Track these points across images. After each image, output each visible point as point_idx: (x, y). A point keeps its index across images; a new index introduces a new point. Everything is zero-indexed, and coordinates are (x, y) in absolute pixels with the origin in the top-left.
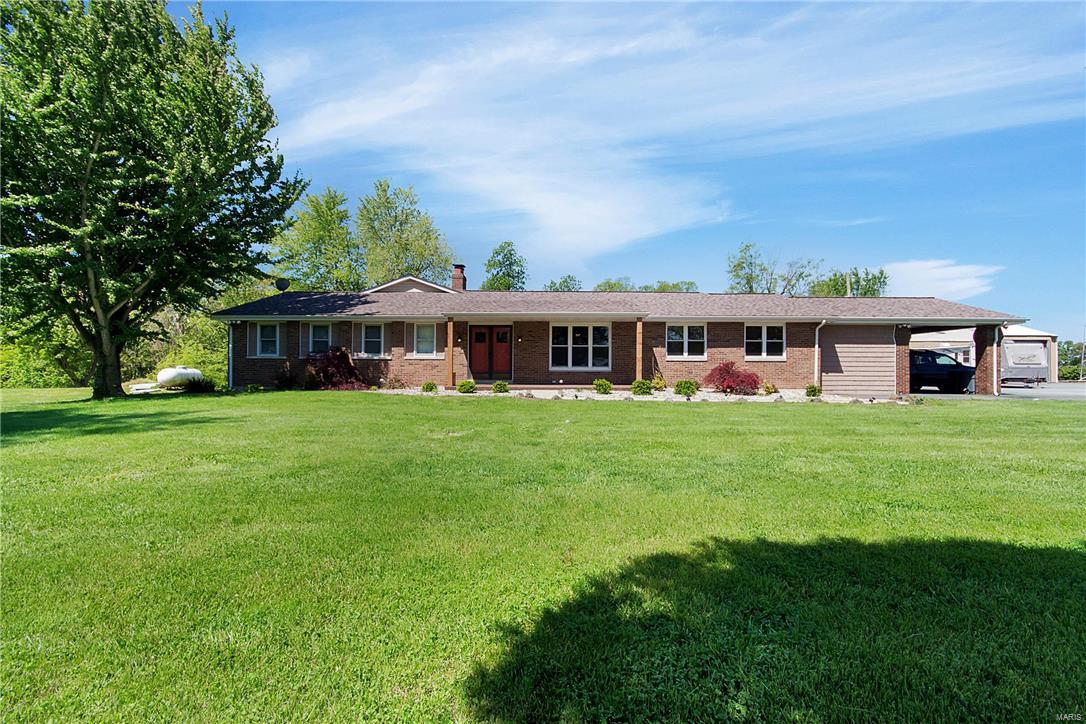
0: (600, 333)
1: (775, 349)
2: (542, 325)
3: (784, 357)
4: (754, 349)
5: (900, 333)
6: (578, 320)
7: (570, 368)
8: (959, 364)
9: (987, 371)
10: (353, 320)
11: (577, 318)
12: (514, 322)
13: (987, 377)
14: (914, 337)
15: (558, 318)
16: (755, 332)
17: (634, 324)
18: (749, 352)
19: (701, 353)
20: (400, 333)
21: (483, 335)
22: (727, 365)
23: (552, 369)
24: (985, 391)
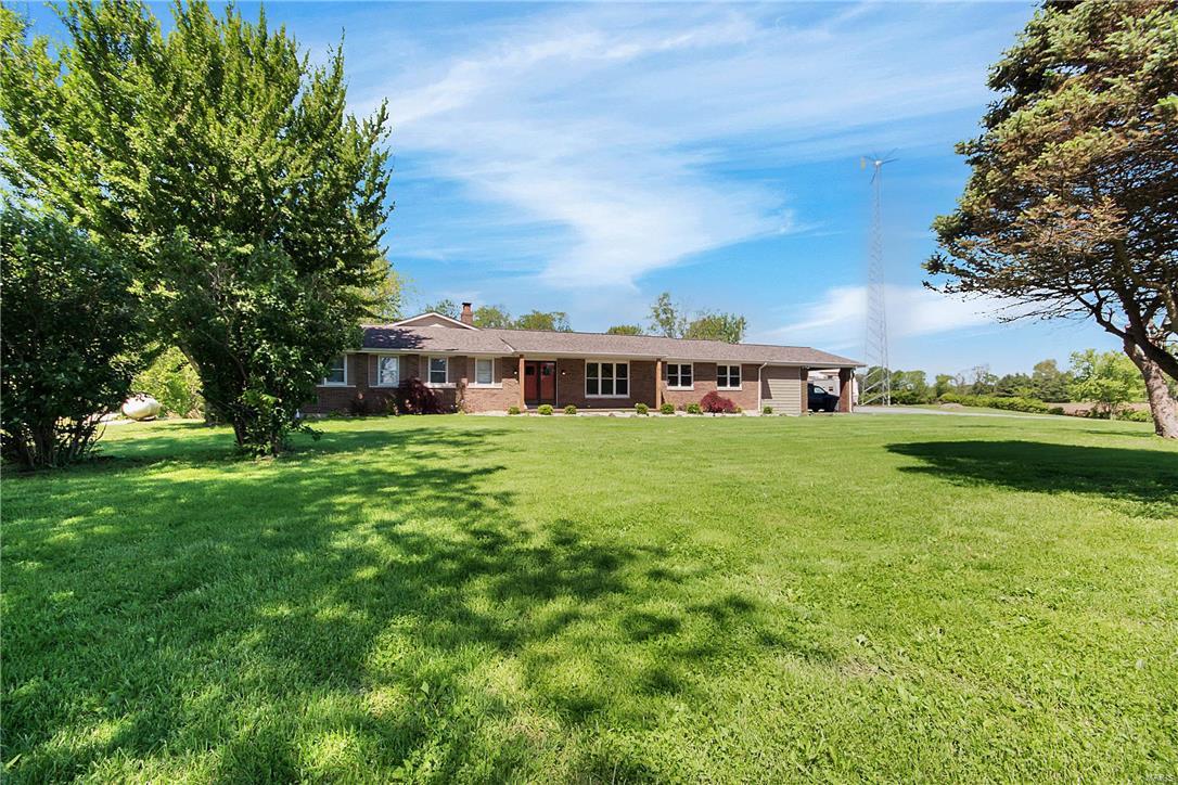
0: (622, 369)
1: (735, 382)
2: (579, 362)
3: (740, 388)
4: (722, 382)
5: (802, 372)
6: (605, 359)
7: (600, 395)
8: (826, 393)
9: (846, 397)
10: (421, 354)
11: (606, 357)
12: (559, 359)
13: (846, 402)
14: (811, 373)
15: (592, 357)
16: (723, 370)
17: (654, 364)
18: (719, 385)
19: (689, 384)
20: (462, 365)
21: (532, 368)
22: (712, 393)
23: (587, 396)
24: (846, 410)
